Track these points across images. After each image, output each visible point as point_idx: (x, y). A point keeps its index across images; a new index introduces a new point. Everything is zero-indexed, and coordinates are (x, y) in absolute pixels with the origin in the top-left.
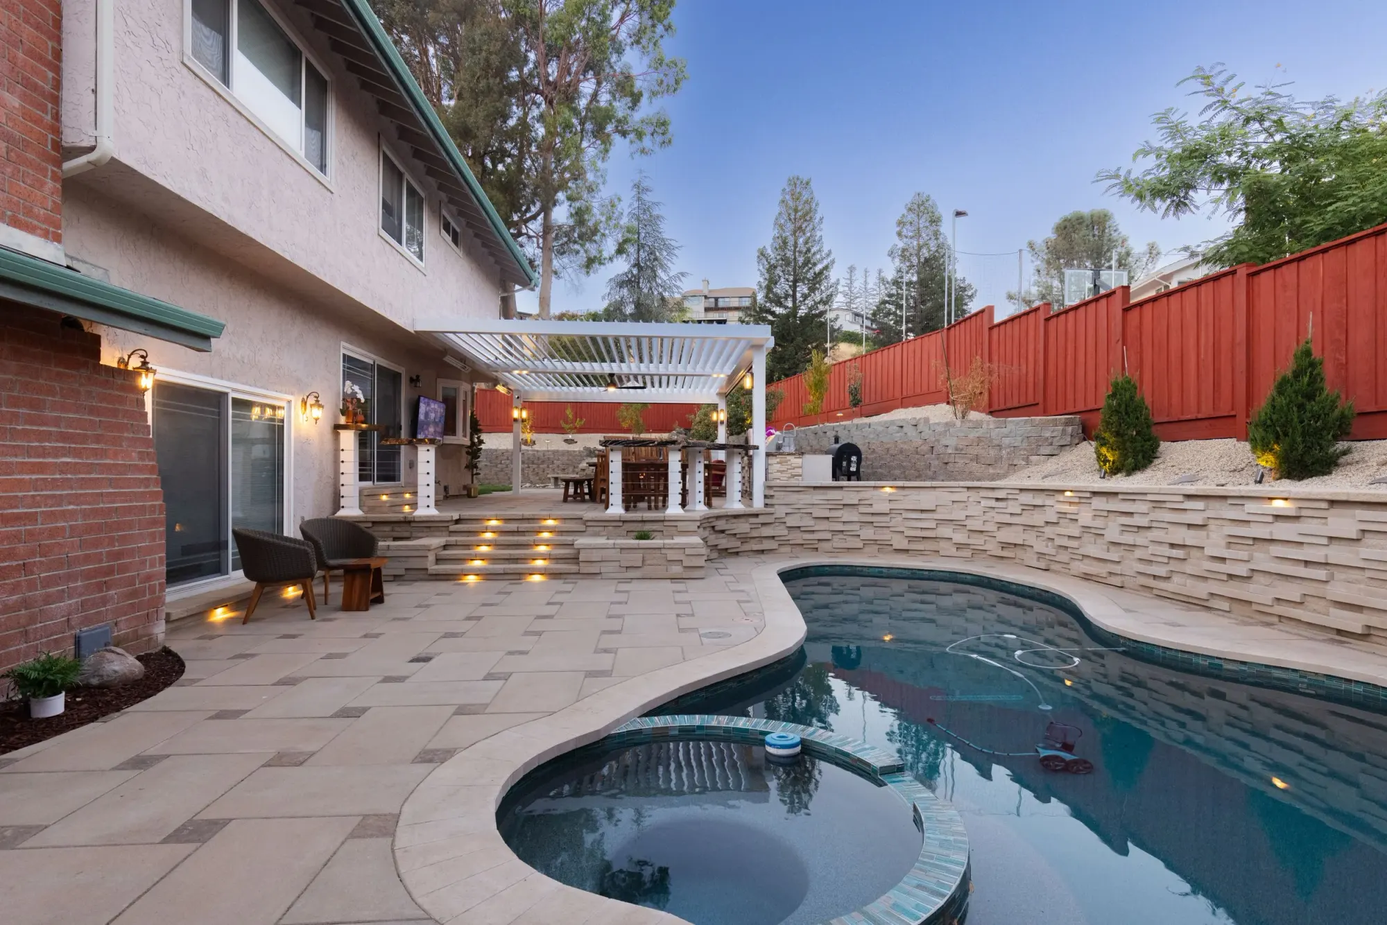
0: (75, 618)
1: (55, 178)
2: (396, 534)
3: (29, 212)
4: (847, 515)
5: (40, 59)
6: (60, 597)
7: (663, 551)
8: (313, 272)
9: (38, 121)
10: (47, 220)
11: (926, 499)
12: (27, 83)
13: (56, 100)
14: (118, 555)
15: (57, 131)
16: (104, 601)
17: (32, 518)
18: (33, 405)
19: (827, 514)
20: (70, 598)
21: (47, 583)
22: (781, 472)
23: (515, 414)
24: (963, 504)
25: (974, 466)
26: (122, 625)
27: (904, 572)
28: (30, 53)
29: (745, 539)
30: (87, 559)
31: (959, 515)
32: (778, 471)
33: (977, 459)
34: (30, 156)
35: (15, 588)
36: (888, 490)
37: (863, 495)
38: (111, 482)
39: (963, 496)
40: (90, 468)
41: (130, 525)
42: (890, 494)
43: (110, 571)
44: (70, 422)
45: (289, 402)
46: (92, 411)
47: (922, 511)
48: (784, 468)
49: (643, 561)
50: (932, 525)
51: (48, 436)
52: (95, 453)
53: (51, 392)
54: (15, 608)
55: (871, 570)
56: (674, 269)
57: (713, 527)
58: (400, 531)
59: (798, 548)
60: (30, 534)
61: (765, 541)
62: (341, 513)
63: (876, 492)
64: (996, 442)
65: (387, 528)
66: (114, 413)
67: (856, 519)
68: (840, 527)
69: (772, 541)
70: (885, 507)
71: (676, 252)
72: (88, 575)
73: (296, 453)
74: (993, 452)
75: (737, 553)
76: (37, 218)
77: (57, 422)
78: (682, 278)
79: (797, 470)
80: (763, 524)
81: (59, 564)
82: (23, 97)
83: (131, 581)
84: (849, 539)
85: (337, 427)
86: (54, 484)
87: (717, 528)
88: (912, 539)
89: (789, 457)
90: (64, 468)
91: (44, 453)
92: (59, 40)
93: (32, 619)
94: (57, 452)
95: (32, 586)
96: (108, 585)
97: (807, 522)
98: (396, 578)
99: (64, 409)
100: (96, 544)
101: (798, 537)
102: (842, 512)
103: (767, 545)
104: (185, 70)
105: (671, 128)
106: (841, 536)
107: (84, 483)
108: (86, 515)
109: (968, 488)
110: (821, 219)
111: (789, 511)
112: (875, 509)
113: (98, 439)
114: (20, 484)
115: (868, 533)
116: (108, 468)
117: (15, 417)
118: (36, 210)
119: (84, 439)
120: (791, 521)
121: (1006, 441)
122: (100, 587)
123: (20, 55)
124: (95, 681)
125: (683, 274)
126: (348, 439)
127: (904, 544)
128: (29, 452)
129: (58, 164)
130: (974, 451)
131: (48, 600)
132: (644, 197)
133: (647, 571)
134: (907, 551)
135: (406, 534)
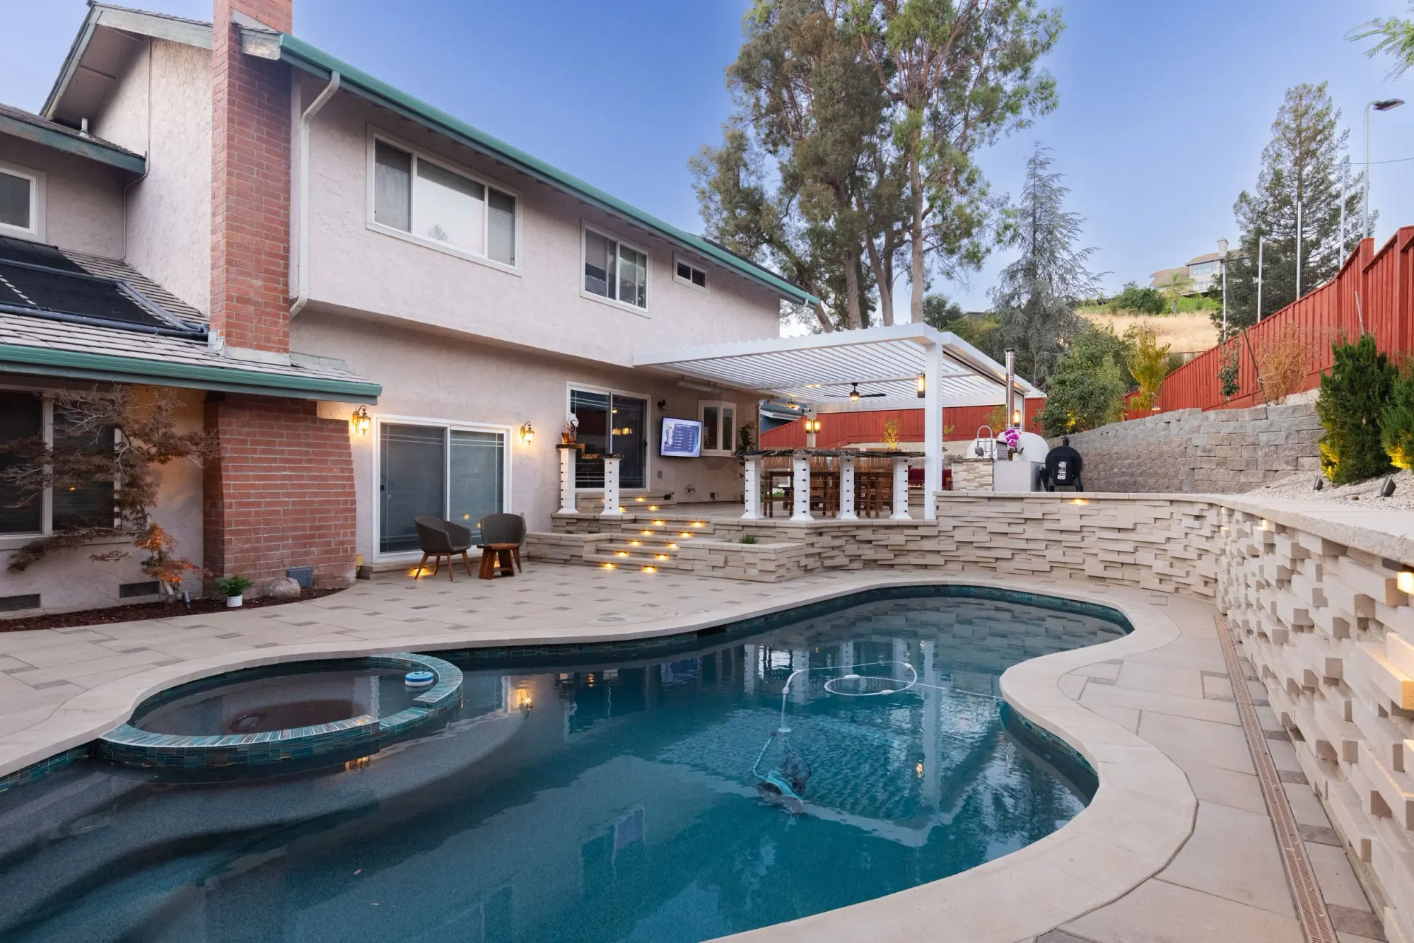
0: (287, 561)
1: (285, 318)
2: (590, 529)
3: (268, 340)
4: (1031, 531)
5: (276, 256)
6: (276, 548)
7: (742, 554)
8: (499, 338)
9: (274, 290)
10: (280, 342)
11: (1123, 514)
12: (267, 271)
13: (286, 275)
14: (319, 528)
15: (286, 291)
16: (307, 554)
17: (258, 504)
18: (267, 443)
19: (1005, 529)
20: (284, 549)
21: (267, 540)
22: (969, 480)
23: (808, 426)
24: (1165, 523)
25: (1221, 473)
26: (321, 569)
27: (1054, 601)
28: (270, 254)
29: (900, 552)
30: (295, 529)
31: (1158, 536)
32: (964, 480)
33: (1222, 463)
34: (268, 310)
35: (248, 541)
36: (1079, 502)
37: (1048, 508)
38: (319, 486)
39: (1164, 511)
40: (301, 478)
41: (329, 511)
42: (1081, 508)
43: (313, 536)
44: (290, 452)
45: (508, 430)
46: (308, 445)
47: (1120, 530)
48: (971, 476)
49: (726, 562)
50: (1129, 547)
51: (274, 460)
52: (306, 469)
53: (281, 436)
54: (248, 551)
55: (1020, 595)
56: (1076, 247)
57: (855, 536)
58: (594, 526)
59: (972, 566)
60: (257, 513)
61: (928, 555)
62: (561, 512)
63: (1065, 505)
64: (1250, 440)
65: (586, 524)
66: (324, 446)
67: (1041, 537)
68: (1023, 545)
69: (938, 556)
70: (1074, 524)
71: (1080, 226)
72: (294, 538)
73: (514, 466)
74: (1246, 454)
75: (892, 566)
76: (274, 342)
77: (282, 452)
78: (1089, 256)
79: (986, 478)
80: (923, 537)
81: (277, 530)
82: (265, 280)
83: (329, 544)
84: (1034, 559)
85: (559, 446)
86: (275, 486)
87: (857, 538)
88: (1108, 565)
89: (976, 464)
90: (284, 477)
91: (270, 469)
92: (288, 242)
93: (258, 558)
94: (278, 469)
95: (258, 540)
96: (311, 545)
97: (982, 537)
98: (530, 558)
99: (287, 444)
100: (303, 520)
101: (971, 554)
102: (1025, 527)
103: (930, 559)
104: (370, 233)
105: (1056, 89)
106: (1023, 556)
107: (294, 486)
108: (294, 503)
109: (1171, 502)
110: (1346, 134)
111: (957, 524)
112: (1064, 525)
113: (309, 461)
114: (253, 486)
115: (1055, 554)
116: (315, 478)
117: (255, 451)
118: (272, 338)
119: (300, 461)
120: (960, 535)
121: (1264, 438)
122: (304, 545)
123: (263, 257)
124: (271, 594)
125: (1088, 251)
126: (566, 455)
127: (1099, 571)
128: (264, 469)
129: (287, 310)
130: (1222, 452)
131: (269, 549)
132: (1040, 172)
133: (728, 571)
134: (1103, 578)
135: (596, 530)
